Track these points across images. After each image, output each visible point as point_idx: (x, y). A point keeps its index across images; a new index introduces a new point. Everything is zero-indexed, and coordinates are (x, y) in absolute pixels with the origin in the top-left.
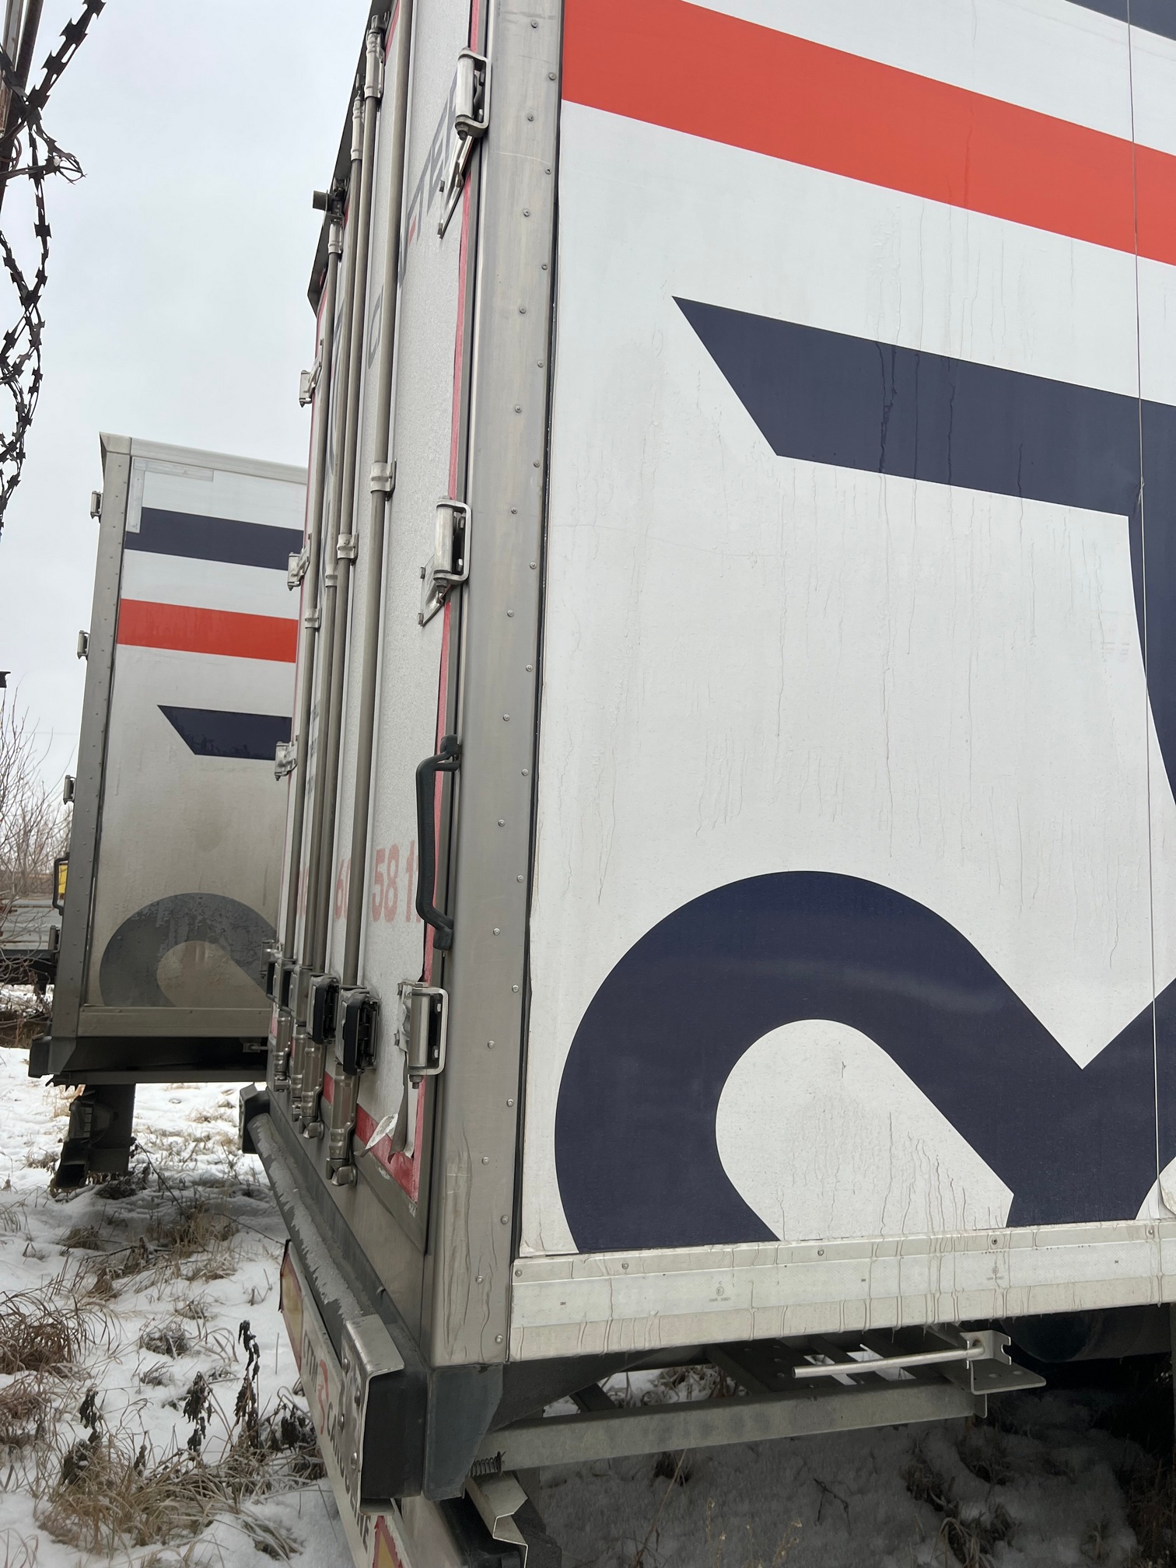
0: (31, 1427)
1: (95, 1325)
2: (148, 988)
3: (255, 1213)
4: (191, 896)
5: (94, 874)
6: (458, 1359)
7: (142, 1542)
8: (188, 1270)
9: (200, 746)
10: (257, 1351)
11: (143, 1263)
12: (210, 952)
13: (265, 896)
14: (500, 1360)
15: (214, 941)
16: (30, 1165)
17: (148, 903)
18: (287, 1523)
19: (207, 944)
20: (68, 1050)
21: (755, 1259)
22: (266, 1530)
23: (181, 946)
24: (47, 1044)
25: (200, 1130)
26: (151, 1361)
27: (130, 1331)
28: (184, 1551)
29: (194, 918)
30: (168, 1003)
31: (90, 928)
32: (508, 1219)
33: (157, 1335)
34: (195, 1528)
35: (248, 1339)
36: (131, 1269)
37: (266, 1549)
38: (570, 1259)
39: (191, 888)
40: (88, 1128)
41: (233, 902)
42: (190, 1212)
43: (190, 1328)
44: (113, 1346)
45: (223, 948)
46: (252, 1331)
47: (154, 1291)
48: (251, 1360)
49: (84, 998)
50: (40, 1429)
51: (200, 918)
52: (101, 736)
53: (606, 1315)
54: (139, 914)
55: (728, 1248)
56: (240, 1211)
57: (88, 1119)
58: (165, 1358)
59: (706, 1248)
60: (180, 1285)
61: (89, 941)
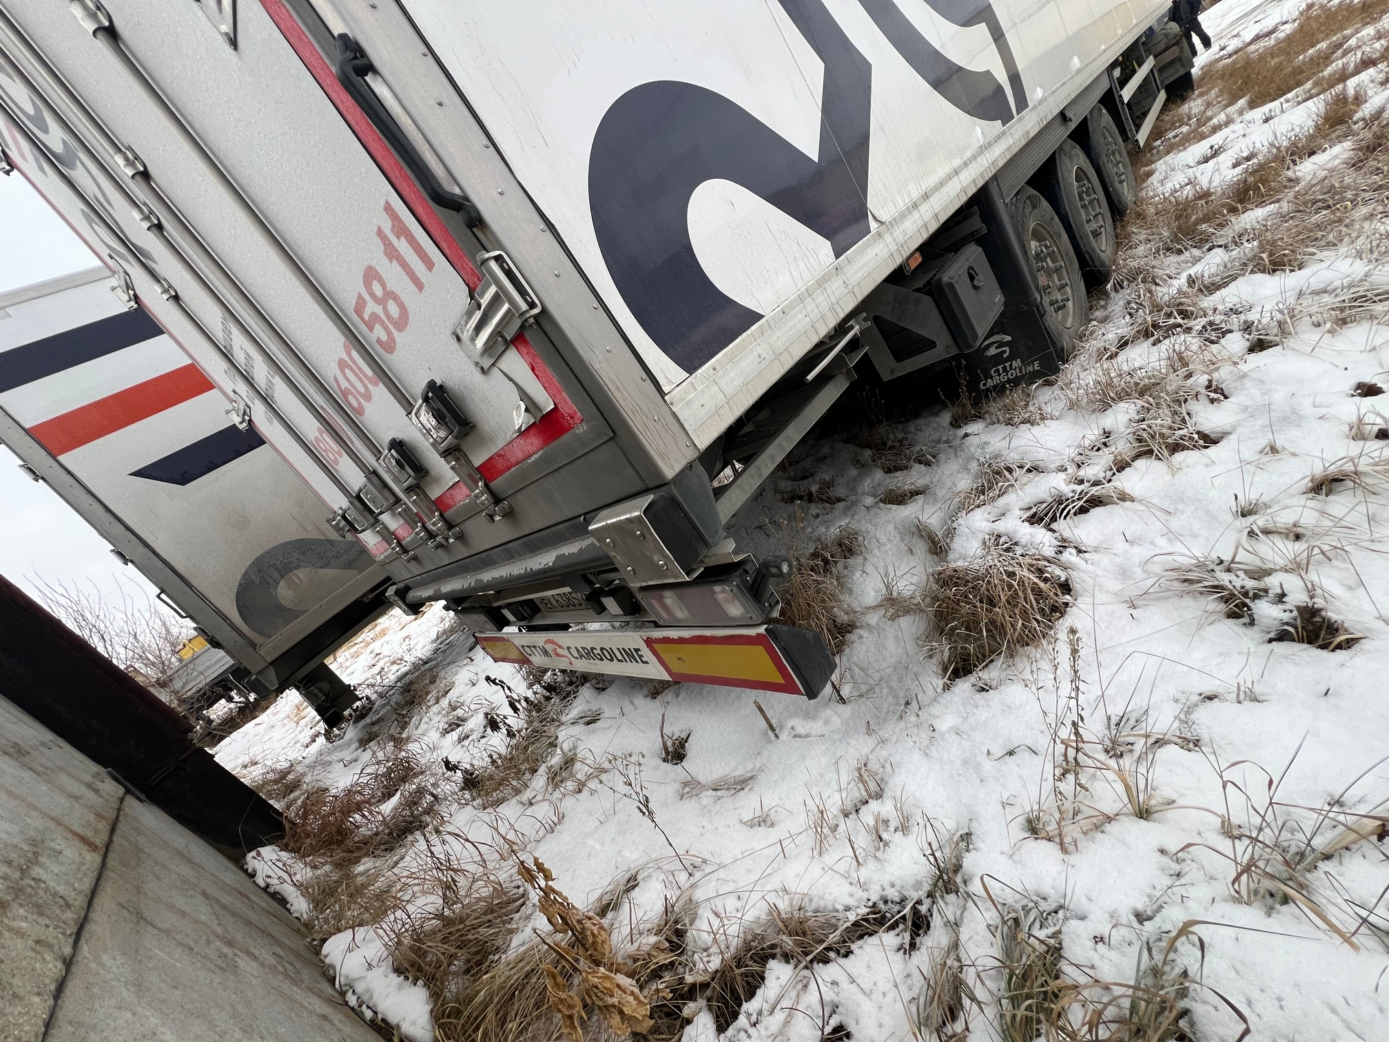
0: (429, 798)
1: (413, 747)
2: (286, 614)
3: (437, 665)
4: (262, 556)
5: (190, 586)
6: (678, 468)
7: (534, 771)
8: (433, 701)
9: (183, 479)
10: (502, 682)
11: (407, 719)
12: (302, 574)
13: (304, 528)
14: (697, 454)
15: (298, 567)
16: (307, 747)
17: (239, 577)
18: (586, 709)
19: (296, 572)
20: (272, 673)
21: (762, 331)
22: (582, 718)
23: (282, 583)
24: (256, 679)
25: (376, 670)
26: (454, 735)
27: (433, 736)
28: (559, 751)
29: (275, 565)
30: (303, 612)
31: (219, 612)
32: (645, 376)
33: (446, 726)
34: (553, 745)
35: (494, 682)
36: (404, 726)
37: (588, 723)
38: (689, 380)
39: (259, 553)
40: (320, 695)
41: (289, 543)
42: (407, 689)
43: (460, 712)
44: (431, 746)
45: (307, 567)
46: (493, 678)
47: (425, 719)
48: (503, 688)
49: (254, 645)
50: (433, 795)
51: (278, 563)
52: (108, 515)
53: (725, 400)
54: (240, 585)
55: (749, 332)
56: (431, 669)
57: (316, 691)
58: (460, 728)
59: (740, 338)
60: (435, 709)
61: (225, 618)
